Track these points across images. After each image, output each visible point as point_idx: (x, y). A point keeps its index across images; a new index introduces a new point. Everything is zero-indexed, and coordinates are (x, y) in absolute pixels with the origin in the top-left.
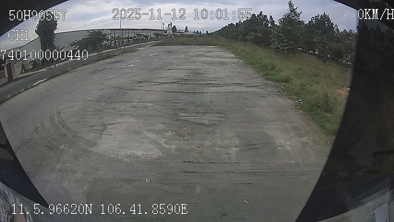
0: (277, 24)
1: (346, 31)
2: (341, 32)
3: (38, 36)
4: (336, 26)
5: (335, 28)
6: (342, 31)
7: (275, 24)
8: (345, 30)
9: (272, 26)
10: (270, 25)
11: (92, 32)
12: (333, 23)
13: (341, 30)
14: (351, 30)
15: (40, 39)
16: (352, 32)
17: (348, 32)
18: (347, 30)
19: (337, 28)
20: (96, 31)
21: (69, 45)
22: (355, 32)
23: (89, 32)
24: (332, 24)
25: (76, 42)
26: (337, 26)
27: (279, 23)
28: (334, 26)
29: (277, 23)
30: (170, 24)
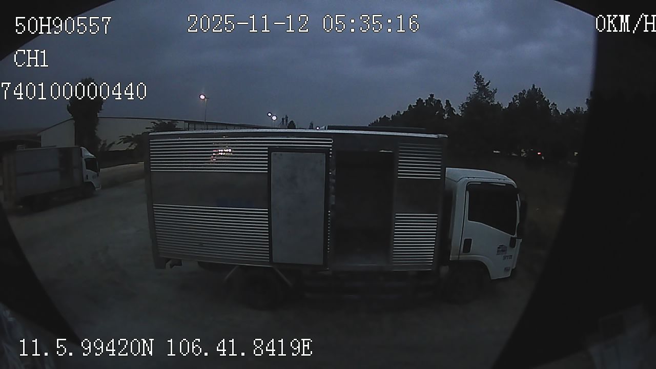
0: (459, 114)
1: (571, 112)
2: (562, 113)
3: (70, 116)
4: (554, 106)
5: (551, 109)
6: (564, 113)
7: (456, 113)
8: (569, 109)
9: (449, 117)
10: (446, 115)
11: (158, 123)
12: (548, 100)
13: (562, 111)
14: (577, 107)
15: (74, 122)
16: (579, 111)
17: (573, 112)
18: (572, 110)
19: (556, 108)
20: (166, 122)
21: (121, 139)
22: (584, 111)
23: (154, 123)
24: (548, 103)
25: (133, 137)
26: (556, 105)
27: (461, 112)
28: (549, 106)
29: (458, 112)
30: (285, 117)
